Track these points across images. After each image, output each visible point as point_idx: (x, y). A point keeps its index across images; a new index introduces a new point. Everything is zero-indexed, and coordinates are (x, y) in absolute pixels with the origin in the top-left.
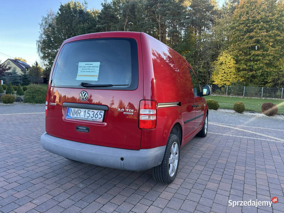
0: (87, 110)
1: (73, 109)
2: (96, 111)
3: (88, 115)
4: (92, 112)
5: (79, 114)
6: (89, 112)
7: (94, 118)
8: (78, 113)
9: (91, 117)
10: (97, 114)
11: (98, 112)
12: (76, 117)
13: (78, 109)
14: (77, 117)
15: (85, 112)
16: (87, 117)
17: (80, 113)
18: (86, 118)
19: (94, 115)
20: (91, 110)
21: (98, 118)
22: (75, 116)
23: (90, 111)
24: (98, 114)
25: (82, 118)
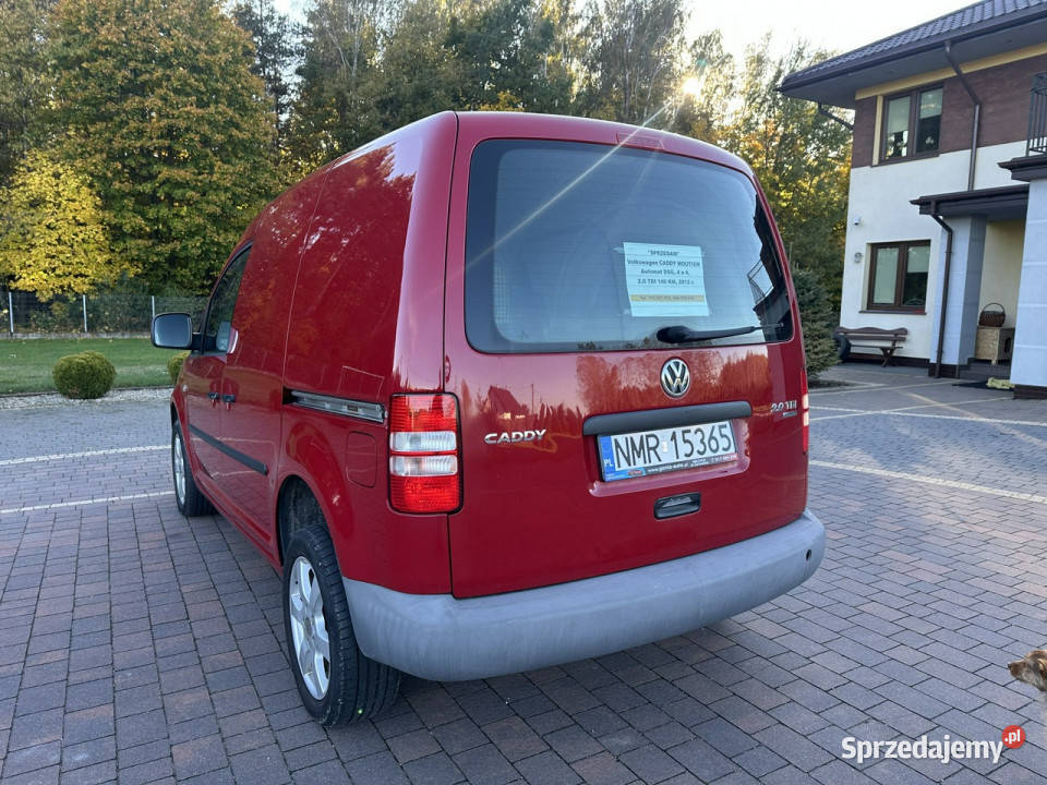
0: (678, 431)
1: (621, 438)
2: (707, 428)
3: (687, 448)
4: (696, 433)
5: (652, 452)
6: (687, 436)
7: (709, 453)
8: (649, 449)
9: (699, 452)
10: (712, 437)
11: (713, 428)
12: (646, 469)
13: (644, 434)
14: (648, 465)
15: (674, 437)
16: (686, 455)
17: (654, 449)
18: (684, 462)
19: (706, 441)
20: (693, 428)
21: (720, 452)
22: (640, 463)
23: (689, 431)
24: (716, 434)
25: (672, 464)
